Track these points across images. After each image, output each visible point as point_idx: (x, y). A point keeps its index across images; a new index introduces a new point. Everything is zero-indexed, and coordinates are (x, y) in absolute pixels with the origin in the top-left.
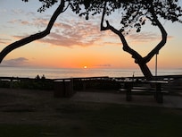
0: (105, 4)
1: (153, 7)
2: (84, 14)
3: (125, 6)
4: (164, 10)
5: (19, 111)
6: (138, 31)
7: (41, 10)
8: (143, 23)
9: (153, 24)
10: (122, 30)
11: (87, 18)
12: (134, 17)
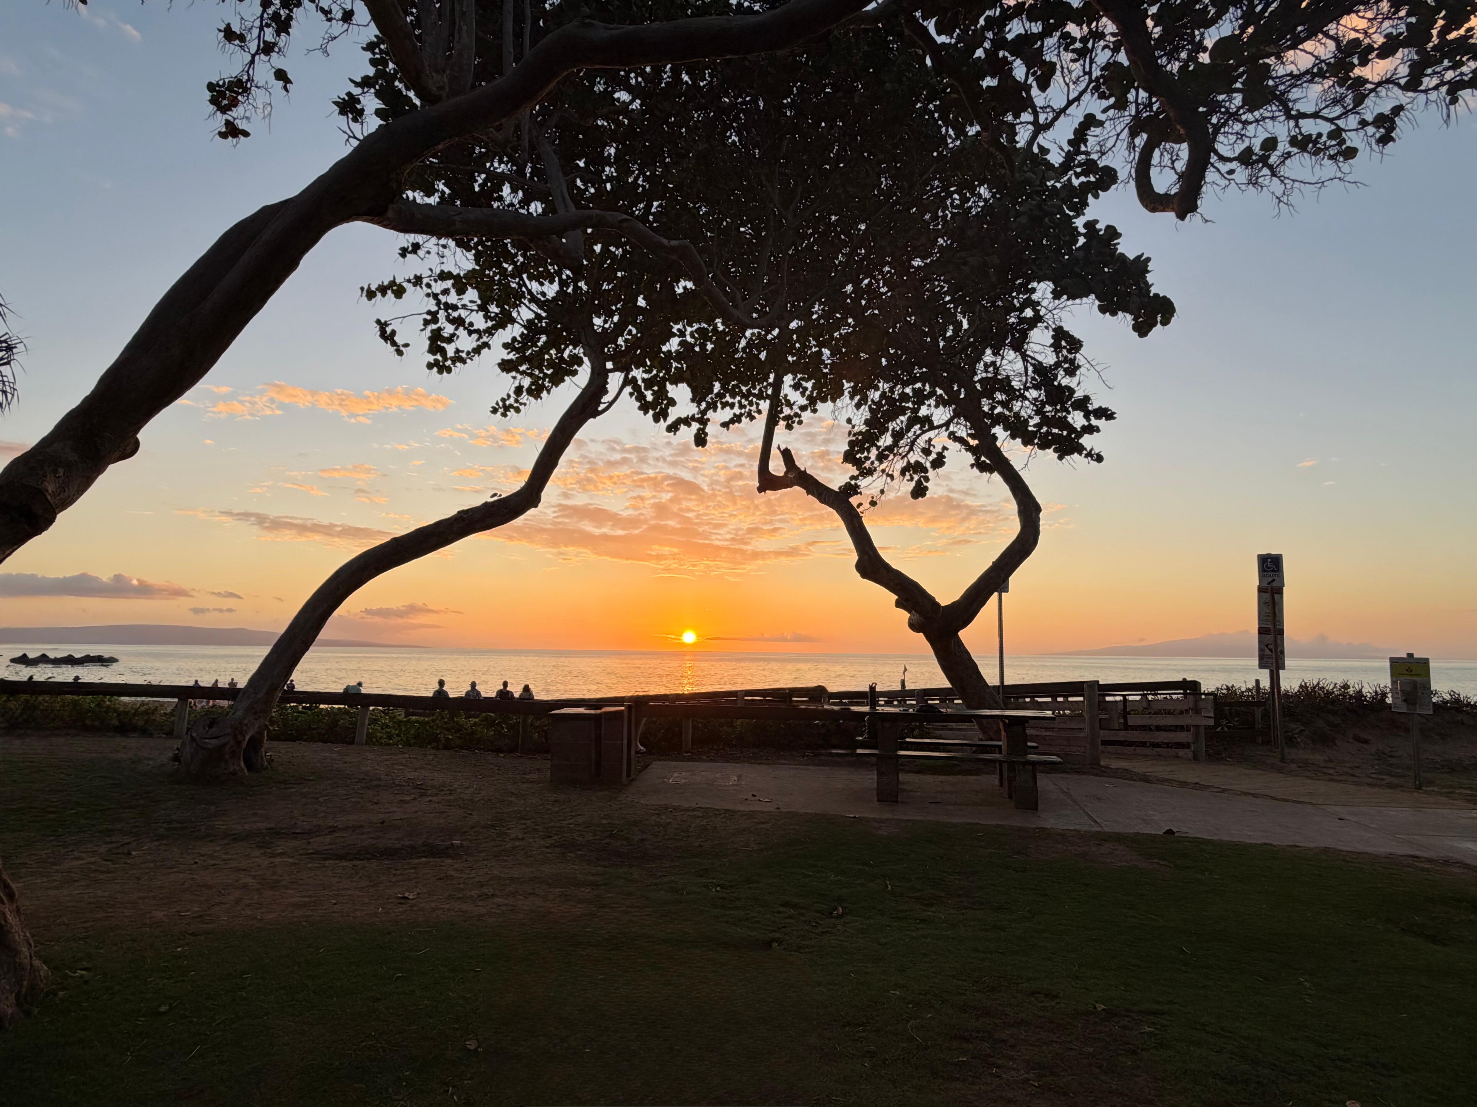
0: (778, 385)
1: (974, 397)
2: (686, 421)
3: (860, 394)
4: (1024, 409)
5: (390, 853)
6: (919, 491)
7: (504, 408)
8: (939, 462)
9: (982, 467)
10: (851, 489)
11: (701, 440)
12: (898, 436)
